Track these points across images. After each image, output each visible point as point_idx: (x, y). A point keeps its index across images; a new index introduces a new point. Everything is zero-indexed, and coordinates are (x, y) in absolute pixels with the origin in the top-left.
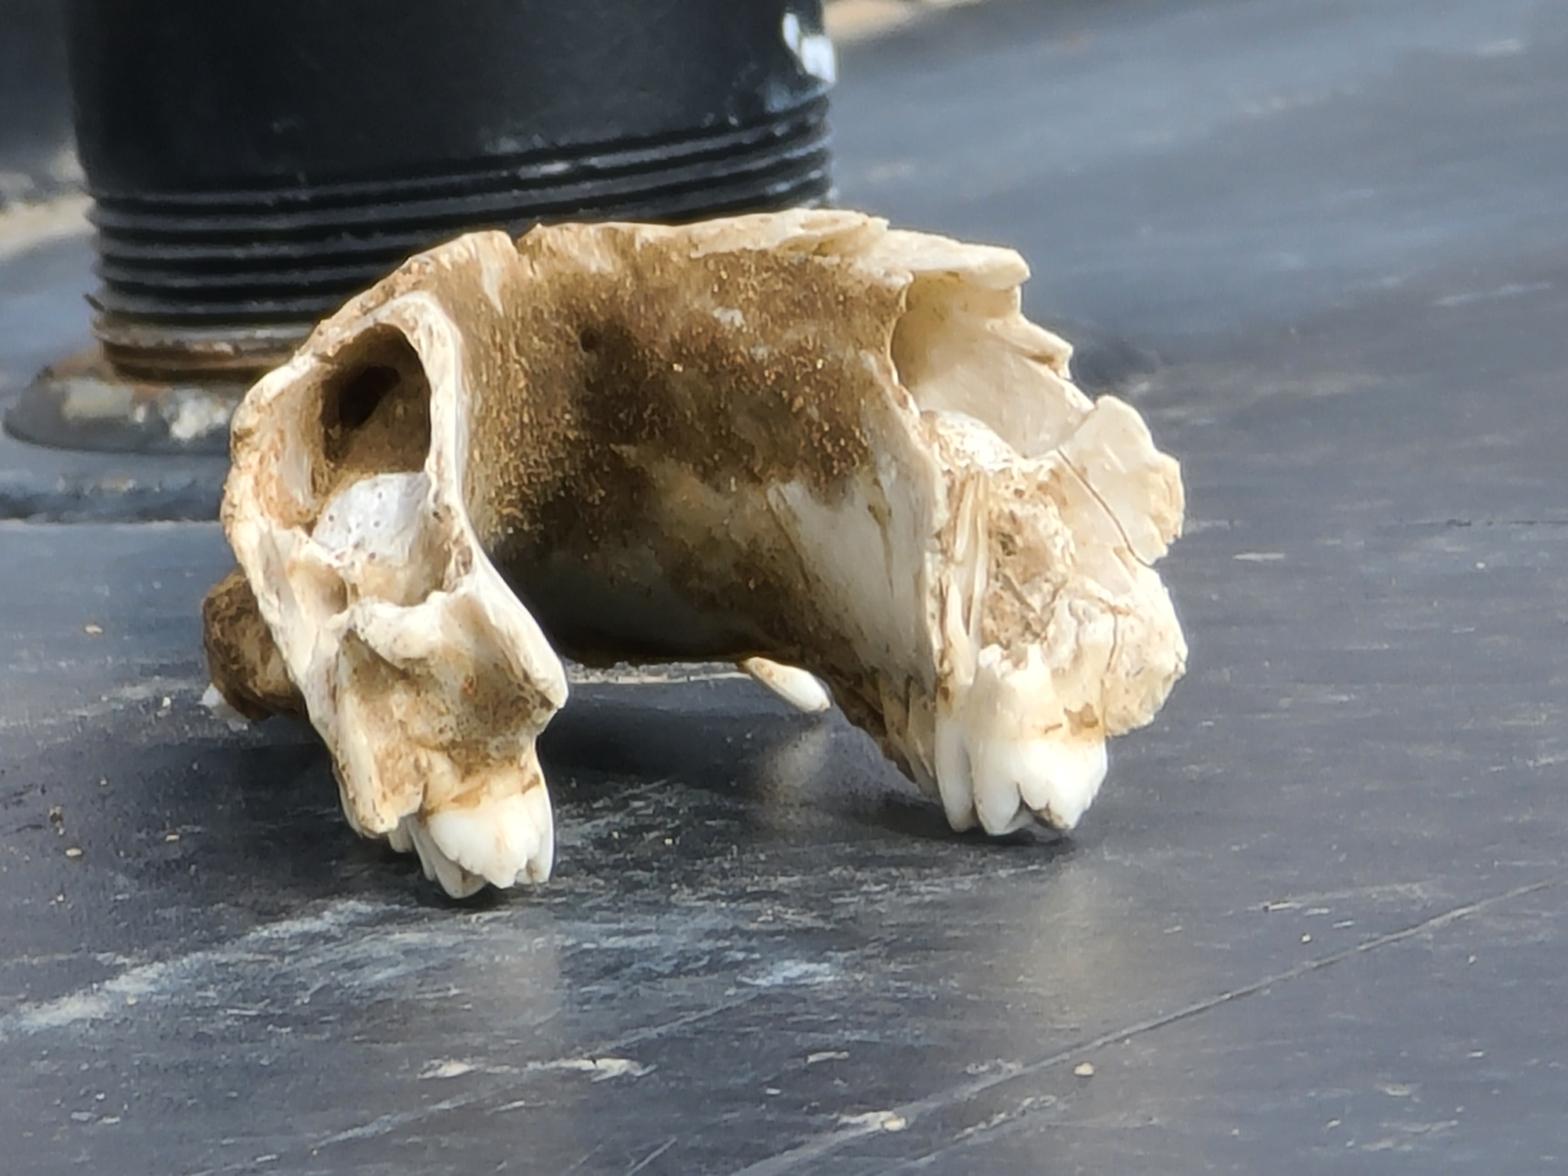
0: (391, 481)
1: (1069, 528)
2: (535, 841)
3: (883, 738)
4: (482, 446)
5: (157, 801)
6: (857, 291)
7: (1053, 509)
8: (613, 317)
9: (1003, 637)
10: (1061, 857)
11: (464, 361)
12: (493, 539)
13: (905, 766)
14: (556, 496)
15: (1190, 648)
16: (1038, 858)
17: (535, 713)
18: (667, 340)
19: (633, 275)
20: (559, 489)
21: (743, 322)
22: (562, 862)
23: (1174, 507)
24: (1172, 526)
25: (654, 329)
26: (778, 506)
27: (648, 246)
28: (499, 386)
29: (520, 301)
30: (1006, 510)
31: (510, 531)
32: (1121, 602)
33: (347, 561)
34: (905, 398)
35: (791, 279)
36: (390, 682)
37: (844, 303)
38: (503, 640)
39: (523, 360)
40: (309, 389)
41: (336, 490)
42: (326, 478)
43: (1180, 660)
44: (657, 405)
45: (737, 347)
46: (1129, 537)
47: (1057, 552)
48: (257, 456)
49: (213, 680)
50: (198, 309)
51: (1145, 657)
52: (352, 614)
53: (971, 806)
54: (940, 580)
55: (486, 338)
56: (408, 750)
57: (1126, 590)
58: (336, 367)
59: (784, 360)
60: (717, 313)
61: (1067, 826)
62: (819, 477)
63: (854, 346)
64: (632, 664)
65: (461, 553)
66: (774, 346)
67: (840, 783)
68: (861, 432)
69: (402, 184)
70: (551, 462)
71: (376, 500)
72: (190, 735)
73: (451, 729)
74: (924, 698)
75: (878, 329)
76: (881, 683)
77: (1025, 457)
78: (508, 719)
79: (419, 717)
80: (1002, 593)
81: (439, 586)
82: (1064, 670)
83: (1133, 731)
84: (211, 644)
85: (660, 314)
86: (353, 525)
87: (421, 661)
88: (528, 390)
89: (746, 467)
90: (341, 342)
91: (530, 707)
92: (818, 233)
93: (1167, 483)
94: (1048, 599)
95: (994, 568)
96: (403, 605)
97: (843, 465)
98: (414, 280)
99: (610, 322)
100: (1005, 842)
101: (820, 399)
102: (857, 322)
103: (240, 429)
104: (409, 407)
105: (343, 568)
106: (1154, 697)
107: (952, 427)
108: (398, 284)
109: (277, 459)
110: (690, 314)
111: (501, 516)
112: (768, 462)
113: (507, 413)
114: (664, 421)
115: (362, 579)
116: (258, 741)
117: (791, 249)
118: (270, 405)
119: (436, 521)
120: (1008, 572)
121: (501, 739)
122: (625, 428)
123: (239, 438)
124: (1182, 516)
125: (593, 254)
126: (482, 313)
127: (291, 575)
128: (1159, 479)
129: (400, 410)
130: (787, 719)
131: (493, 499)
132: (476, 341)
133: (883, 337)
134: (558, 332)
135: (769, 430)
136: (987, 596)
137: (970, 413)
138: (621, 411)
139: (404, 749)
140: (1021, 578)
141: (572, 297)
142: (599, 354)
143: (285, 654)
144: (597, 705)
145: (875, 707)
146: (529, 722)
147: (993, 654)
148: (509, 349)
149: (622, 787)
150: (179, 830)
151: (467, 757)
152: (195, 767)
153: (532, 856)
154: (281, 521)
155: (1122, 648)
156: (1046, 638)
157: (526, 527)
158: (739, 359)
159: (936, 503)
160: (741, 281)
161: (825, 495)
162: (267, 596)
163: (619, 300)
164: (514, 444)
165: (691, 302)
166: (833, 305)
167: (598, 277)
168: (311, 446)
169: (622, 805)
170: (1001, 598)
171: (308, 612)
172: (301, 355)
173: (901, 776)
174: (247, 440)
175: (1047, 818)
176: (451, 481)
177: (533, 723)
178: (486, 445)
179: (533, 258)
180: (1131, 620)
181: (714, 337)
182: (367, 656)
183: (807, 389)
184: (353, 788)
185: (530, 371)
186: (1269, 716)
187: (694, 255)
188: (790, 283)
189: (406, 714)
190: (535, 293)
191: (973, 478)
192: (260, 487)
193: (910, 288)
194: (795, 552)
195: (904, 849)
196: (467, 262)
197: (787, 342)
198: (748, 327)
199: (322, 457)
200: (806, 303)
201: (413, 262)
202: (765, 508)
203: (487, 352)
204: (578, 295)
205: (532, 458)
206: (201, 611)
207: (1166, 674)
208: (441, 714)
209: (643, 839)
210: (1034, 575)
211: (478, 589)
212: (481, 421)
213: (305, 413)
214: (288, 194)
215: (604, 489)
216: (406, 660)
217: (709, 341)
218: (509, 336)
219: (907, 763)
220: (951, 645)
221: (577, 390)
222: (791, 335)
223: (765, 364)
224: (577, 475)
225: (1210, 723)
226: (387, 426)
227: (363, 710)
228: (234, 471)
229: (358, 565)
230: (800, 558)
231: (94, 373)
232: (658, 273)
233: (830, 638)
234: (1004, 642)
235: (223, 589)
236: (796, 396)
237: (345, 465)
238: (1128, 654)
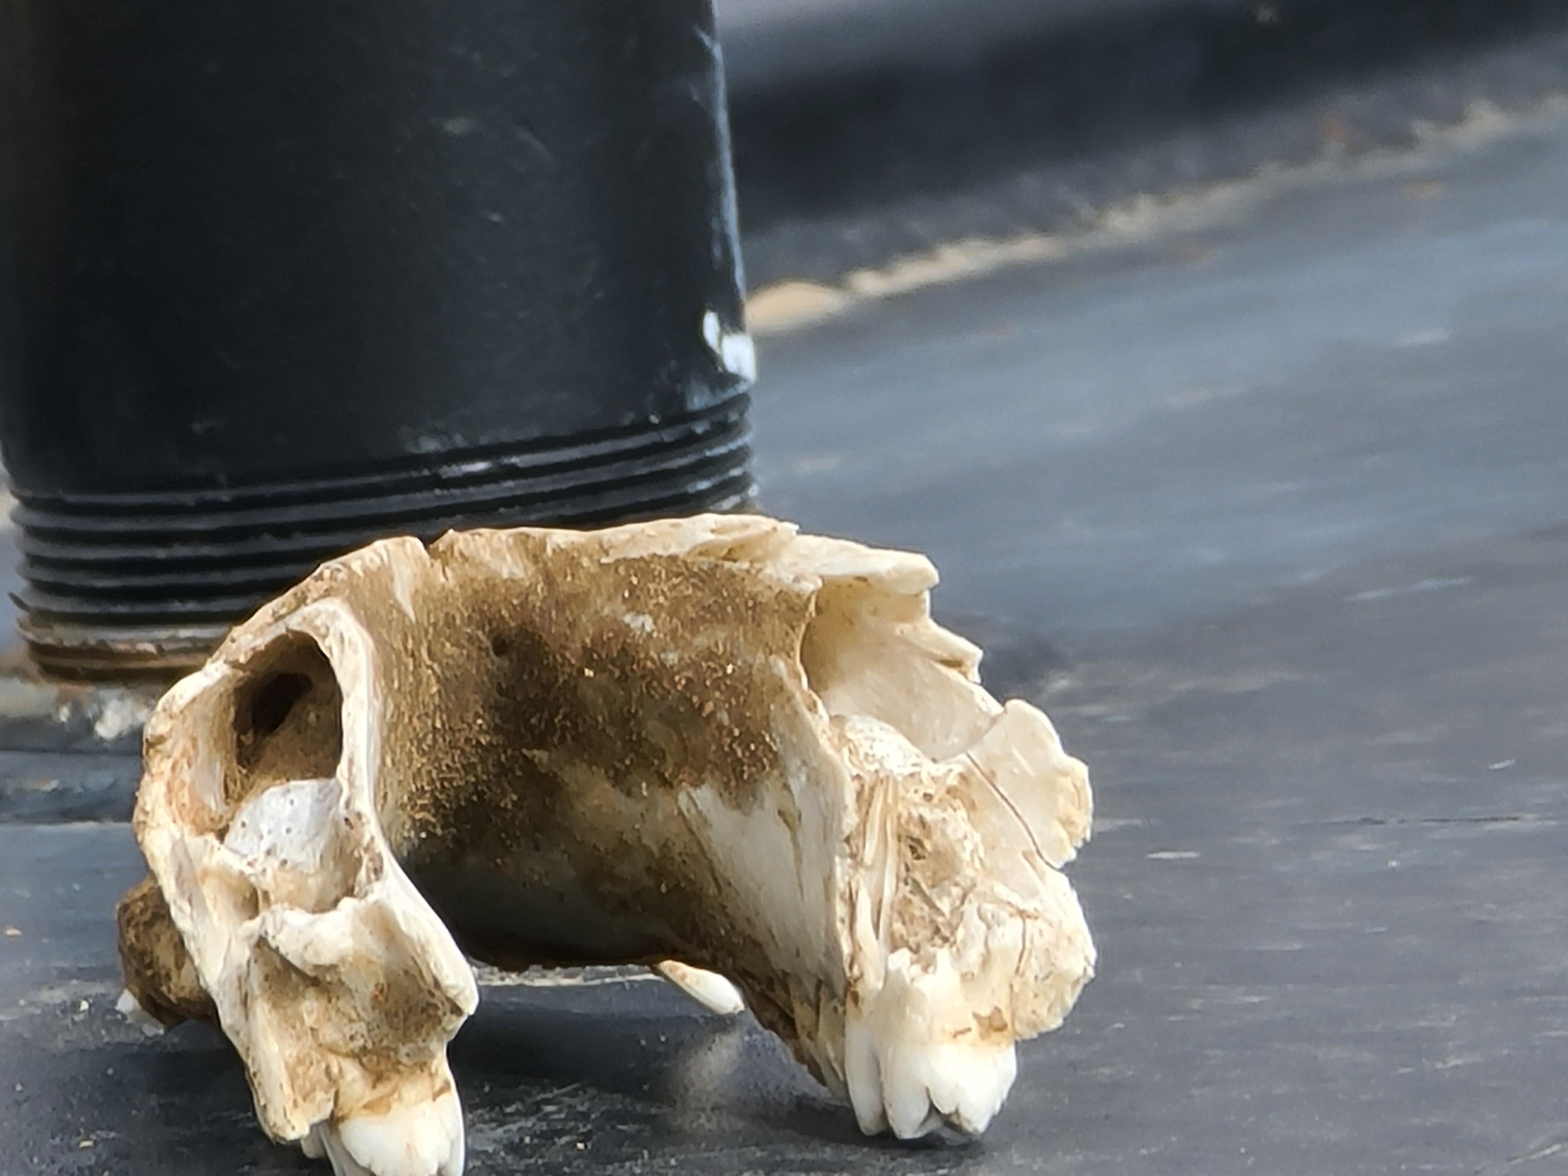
0: (303, 787)
1: (977, 831)
2: (446, 1146)
3: (794, 1040)
4: (394, 752)
5: (72, 1106)
6: (766, 596)
7: (962, 813)
8: (524, 624)
9: (912, 941)
10: (970, 1161)
11: (376, 668)
12: (405, 844)
13: (816, 1071)
14: (468, 800)
15: (1098, 951)
16: (948, 1161)
17: (445, 1020)
18: (579, 645)
19: (544, 581)
20: (472, 794)
21: (654, 627)
22: (474, 1167)
23: (1083, 811)
24: (1079, 830)
25: (566, 635)
26: (688, 810)
27: (559, 551)
28: (410, 692)
29: (431, 607)
30: (915, 814)
31: (423, 835)
32: (1029, 906)
33: (259, 867)
34: (815, 704)
35: (700, 584)
36: (301, 988)
37: (753, 608)
38: (413, 945)
39: (435, 666)
40: (221, 695)
41: (248, 797)
42: (239, 783)
43: (1089, 964)
44: (568, 710)
45: (647, 653)
46: (1037, 841)
47: (966, 856)
48: (170, 762)
49: (127, 986)
50: (122, 609)
51: (1053, 960)
52: (264, 922)
53: (878, 1109)
54: (849, 884)
55: (398, 645)
56: (319, 1057)
57: (1034, 893)
58: (248, 673)
59: (694, 665)
60: (627, 619)
61: (976, 1130)
62: (729, 780)
63: (764, 652)
64: (546, 967)
65: (371, 860)
66: (683, 649)
67: (752, 1087)
68: (771, 737)
69: (322, 485)
70: (463, 766)
71: (288, 804)
72: (106, 1039)
73: (363, 1036)
74: (835, 1002)
75: (787, 634)
76: (792, 987)
77: (934, 761)
78: (419, 1027)
79: (329, 1025)
80: (910, 896)
81: (350, 892)
82: (973, 974)
83: (1042, 1035)
84: (126, 949)
85: (571, 619)
86: (265, 833)
87: (333, 968)
88: (440, 697)
89: (657, 772)
90: (254, 649)
91: (440, 1013)
92: (726, 538)
93: (1075, 786)
94: (958, 903)
95: (903, 873)
96: (314, 912)
97: (753, 769)
98: (325, 587)
99: (522, 628)
100: (914, 1147)
101: (730, 704)
102: (766, 627)
103: (152, 735)
104: (322, 714)
105: (256, 875)
106: (1063, 1001)
107: (861, 731)
108: (309, 590)
109: (189, 764)
110: (602, 618)
111: (414, 820)
112: (678, 767)
113: (419, 718)
114: (575, 726)
115: (273, 886)
116: (174, 1045)
117: (701, 554)
118: (182, 712)
119: (348, 828)
120: (918, 876)
121: (411, 1045)
122: (537, 732)
123: (151, 745)
124: (1090, 819)
125: (504, 559)
126: (393, 619)
127: (203, 881)
128: (1066, 782)
129: (312, 717)
130: (701, 1021)
131: (406, 805)
132: (388, 648)
133: (793, 641)
134: (470, 638)
135: (680, 735)
136: (897, 900)
137: (878, 718)
138: (532, 715)
139: (315, 1055)
140: (930, 883)
141: (484, 602)
142: (511, 660)
143: (197, 962)
144: (511, 1008)
145: (788, 1012)
146: (439, 1028)
147: (902, 959)
148: (420, 655)
149: (534, 1092)
150: (93, 1137)
151: (378, 1063)
152: (110, 1071)
153: (443, 1161)
154: (194, 828)
155: (1030, 952)
156: (955, 942)
157: (439, 831)
158: (649, 664)
159: (845, 808)
160: (652, 586)
161: (736, 799)
162: (179, 902)
163: (530, 606)
164: (426, 748)
165: (602, 608)
166: (743, 609)
167: (509, 583)
168: (224, 753)
169: (535, 1109)
170: (910, 901)
171: (220, 918)
172: (213, 662)
173: (813, 1080)
174: (159, 747)
175: (956, 1121)
176: (363, 788)
177: (444, 1029)
178: (398, 751)
179: (445, 564)
180: (1040, 923)
181: (625, 642)
182: (279, 965)
183: (717, 694)
184: (264, 1094)
185: (442, 677)
186: (1180, 1018)
187: (604, 560)
188: (699, 589)
189: (316, 1022)
190: (447, 598)
191: (882, 781)
192: (173, 793)
193: (819, 593)
194: (706, 857)
195: (815, 1154)
196: (379, 568)
197: (697, 647)
198: (659, 632)
199: (235, 764)
200: (715, 608)
201: (326, 568)
202: (676, 812)
203: (399, 658)
204: (490, 601)
205: (443, 763)
206: (116, 916)
207: (1075, 978)
208: (351, 1021)
209: (554, 1143)
210: (943, 879)
211: (389, 895)
212: (393, 727)
213: (217, 721)
214: (210, 495)
215: (515, 793)
216: (317, 967)
217: (619, 647)
218: (421, 642)
219: (817, 1066)
220: (860, 948)
221: (489, 696)
222: (701, 641)
223: (675, 669)
224: (489, 780)
225: (1122, 1026)
226: (299, 733)
227: (274, 1017)
228: (146, 778)
229: (269, 873)
230: (711, 862)
231: (18, 672)
232: (569, 578)
233: (741, 941)
234: (914, 946)
235: (138, 895)
236: (707, 701)
237: (257, 772)
238: (1036, 958)
